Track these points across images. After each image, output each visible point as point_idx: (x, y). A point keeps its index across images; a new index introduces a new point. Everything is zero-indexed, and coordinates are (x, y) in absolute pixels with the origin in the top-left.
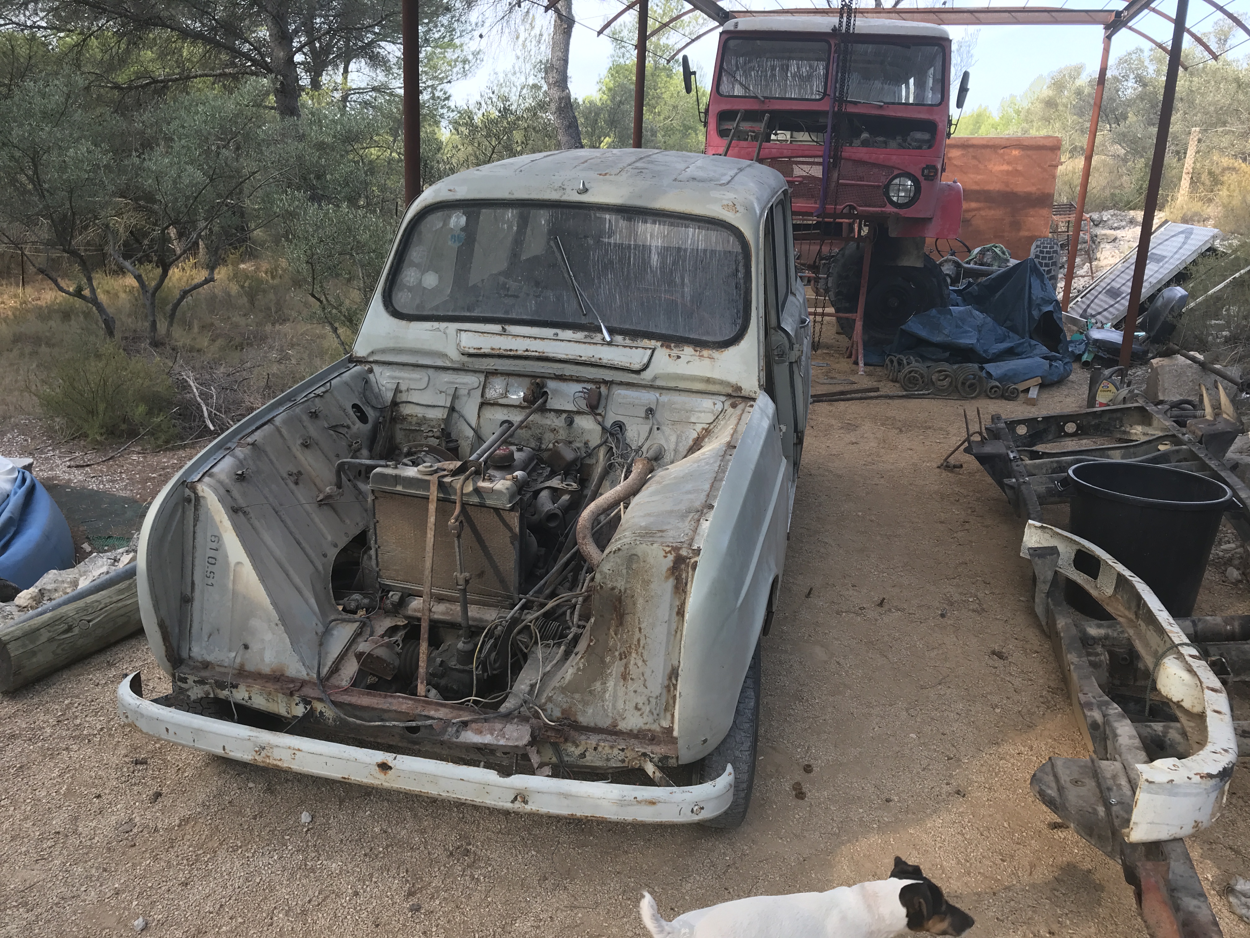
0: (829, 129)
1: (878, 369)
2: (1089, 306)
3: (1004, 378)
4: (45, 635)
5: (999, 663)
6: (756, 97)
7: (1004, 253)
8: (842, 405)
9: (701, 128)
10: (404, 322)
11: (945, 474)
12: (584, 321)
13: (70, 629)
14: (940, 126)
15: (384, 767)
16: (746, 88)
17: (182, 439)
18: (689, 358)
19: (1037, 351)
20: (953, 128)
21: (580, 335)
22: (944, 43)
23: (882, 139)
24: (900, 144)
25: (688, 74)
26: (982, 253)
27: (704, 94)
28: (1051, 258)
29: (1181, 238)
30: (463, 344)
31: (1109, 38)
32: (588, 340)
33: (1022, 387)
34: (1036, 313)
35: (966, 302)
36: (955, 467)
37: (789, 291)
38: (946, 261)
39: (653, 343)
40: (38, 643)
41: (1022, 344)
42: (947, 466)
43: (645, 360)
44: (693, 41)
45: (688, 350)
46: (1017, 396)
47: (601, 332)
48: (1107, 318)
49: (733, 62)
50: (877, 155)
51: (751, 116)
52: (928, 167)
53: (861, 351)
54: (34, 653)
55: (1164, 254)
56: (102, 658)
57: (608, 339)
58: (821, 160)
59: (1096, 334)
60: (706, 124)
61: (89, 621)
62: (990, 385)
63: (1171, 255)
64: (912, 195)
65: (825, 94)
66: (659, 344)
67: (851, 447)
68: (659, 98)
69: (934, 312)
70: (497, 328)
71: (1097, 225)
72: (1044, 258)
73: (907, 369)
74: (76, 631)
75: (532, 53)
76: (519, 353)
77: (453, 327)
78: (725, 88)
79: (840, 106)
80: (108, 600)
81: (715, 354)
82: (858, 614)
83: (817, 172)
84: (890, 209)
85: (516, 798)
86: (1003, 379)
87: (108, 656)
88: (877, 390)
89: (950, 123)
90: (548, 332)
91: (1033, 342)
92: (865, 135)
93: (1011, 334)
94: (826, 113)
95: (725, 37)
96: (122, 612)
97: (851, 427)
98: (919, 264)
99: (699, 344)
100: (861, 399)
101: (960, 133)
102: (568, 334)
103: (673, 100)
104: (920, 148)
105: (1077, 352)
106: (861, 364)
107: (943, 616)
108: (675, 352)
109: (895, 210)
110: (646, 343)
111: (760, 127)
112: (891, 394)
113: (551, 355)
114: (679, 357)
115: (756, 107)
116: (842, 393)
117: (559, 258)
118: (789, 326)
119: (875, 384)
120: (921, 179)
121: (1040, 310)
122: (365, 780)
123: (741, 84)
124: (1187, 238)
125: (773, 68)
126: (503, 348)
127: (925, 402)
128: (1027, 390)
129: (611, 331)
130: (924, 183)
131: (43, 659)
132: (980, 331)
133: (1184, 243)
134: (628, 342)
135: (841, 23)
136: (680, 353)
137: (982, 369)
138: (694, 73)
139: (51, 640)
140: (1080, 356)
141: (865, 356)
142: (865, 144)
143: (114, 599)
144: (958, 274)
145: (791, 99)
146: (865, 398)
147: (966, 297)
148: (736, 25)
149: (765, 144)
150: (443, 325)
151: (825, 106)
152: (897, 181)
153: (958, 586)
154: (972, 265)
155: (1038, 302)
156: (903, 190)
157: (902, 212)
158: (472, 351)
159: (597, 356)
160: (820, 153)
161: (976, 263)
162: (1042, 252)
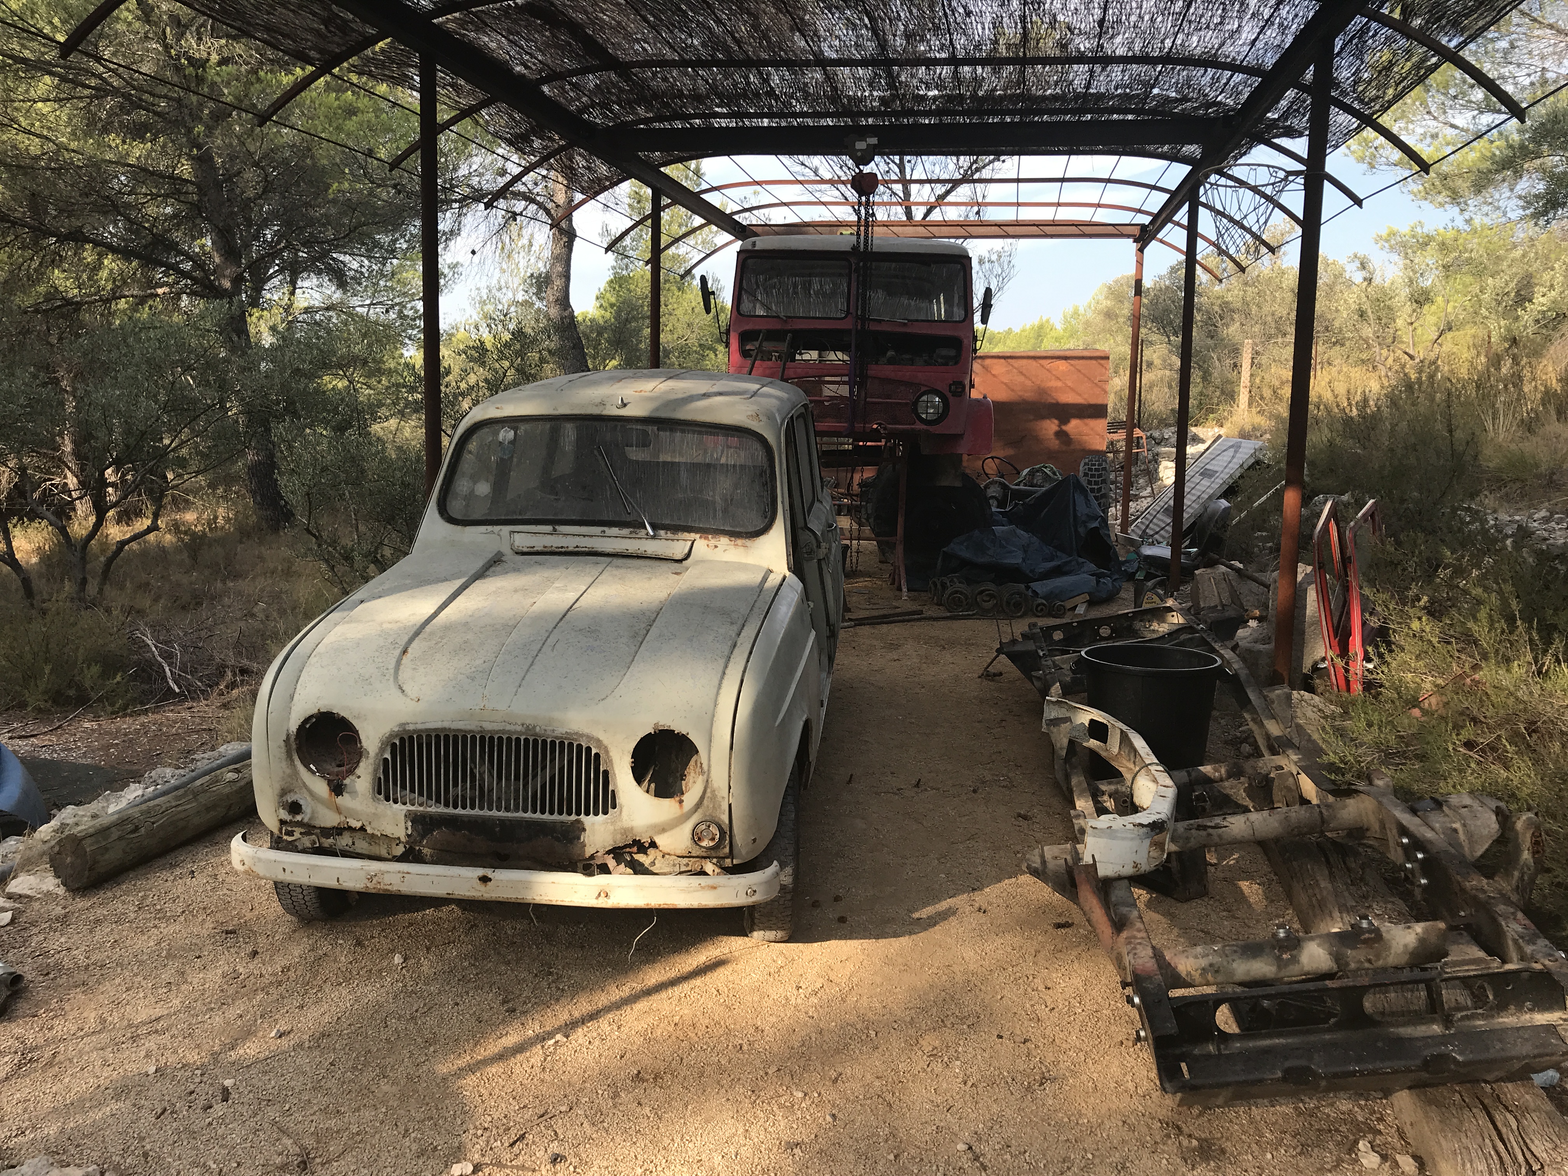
0: (853, 349)
1: (923, 594)
2: (1147, 526)
3: (1051, 596)
4: (115, 834)
5: (1022, 822)
6: (778, 317)
7: (1054, 474)
8: (885, 628)
9: (721, 348)
10: (459, 528)
11: (985, 682)
12: (629, 519)
13: (136, 829)
14: (966, 341)
15: (485, 880)
16: (768, 309)
17: (143, 704)
18: (726, 547)
19: (1085, 569)
20: (979, 344)
21: (625, 532)
22: (965, 261)
23: (908, 356)
24: (925, 361)
25: (707, 293)
26: (1032, 473)
27: (723, 309)
28: (1100, 476)
29: (1231, 452)
30: (517, 544)
31: (1141, 250)
32: (634, 535)
33: (1069, 604)
34: (1081, 530)
35: (1011, 523)
36: (995, 675)
37: (815, 499)
38: (991, 483)
39: (693, 536)
40: (110, 840)
41: (1070, 561)
42: (988, 675)
43: (686, 550)
44: (708, 256)
45: (724, 541)
46: (1064, 613)
47: (645, 528)
48: (1163, 537)
49: (753, 281)
50: (906, 372)
51: (773, 335)
52: (954, 383)
53: (903, 574)
54: (106, 849)
55: (1216, 469)
56: (162, 861)
57: (652, 533)
58: (846, 379)
59: (1147, 551)
60: (727, 345)
61: (153, 823)
62: (1036, 603)
63: (1220, 469)
64: (940, 411)
65: (848, 312)
66: (698, 536)
67: (893, 663)
68: (671, 314)
69: (976, 533)
70: (548, 528)
71: (1158, 444)
72: (1093, 476)
73: (949, 591)
74: (143, 830)
75: (521, 265)
76: (570, 549)
77: (506, 529)
78: (746, 306)
79: (863, 325)
80: (168, 805)
81: (748, 542)
82: (896, 794)
83: (844, 391)
84: (919, 426)
85: (599, 895)
86: (1049, 596)
87: (170, 859)
88: (921, 612)
89: (975, 339)
90: (596, 530)
91: (1081, 560)
92: (890, 353)
93: (1059, 553)
94: (849, 332)
95: (743, 256)
96: (182, 816)
97: (893, 646)
98: (958, 484)
99: (734, 534)
100: (903, 621)
101: (984, 348)
102: (615, 531)
103: (687, 317)
104: (946, 364)
105: (1130, 570)
106: (905, 589)
107: (975, 791)
108: (713, 542)
109: (925, 427)
110: (686, 535)
111: (784, 347)
112: (934, 615)
113: (600, 550)
114: (716, 547)
115: (778, 326)
116: (885, 616)
117: (603, 464)
118: (816, 525)
119: (919, 608)
120: (949, 395)
121: (1086, 527)
122: (468, 894)
123: (763, 304)
124: (1236, 452)
125: (795, 286)
126: (555, 545)
127: (969, 623)
128: (1074, 608)
129: (654, 527)
130: (951, 399)
131: (114, 856)
132: (1025, 552)
133: (1233, 457)
134: (670, 535)
135: (858, 243)
136: (717, 543)
137: (1028, 588)
138: (713, 293)
139: (120, 838)
140: (1134, 574)
141: (908, 581)
142: (891, 362)
143: (174, 804)
144: (1005, 496)
145: (813, 318)
146: (909, 621)
147: (1011, 518)
148: (754, 244)
149: (789, 364)
150: (496, 528)
151: (848, 324)
152: (925, 398)
153: (990, 769)
154: (1022, 487)
155: (1084, 518)
156: (932, 407)
157: (931, 429)
158: (525, 550)
159: (642, 549)
160: (846, 372)
161: (1025, 485)
162: (1091, 470)
